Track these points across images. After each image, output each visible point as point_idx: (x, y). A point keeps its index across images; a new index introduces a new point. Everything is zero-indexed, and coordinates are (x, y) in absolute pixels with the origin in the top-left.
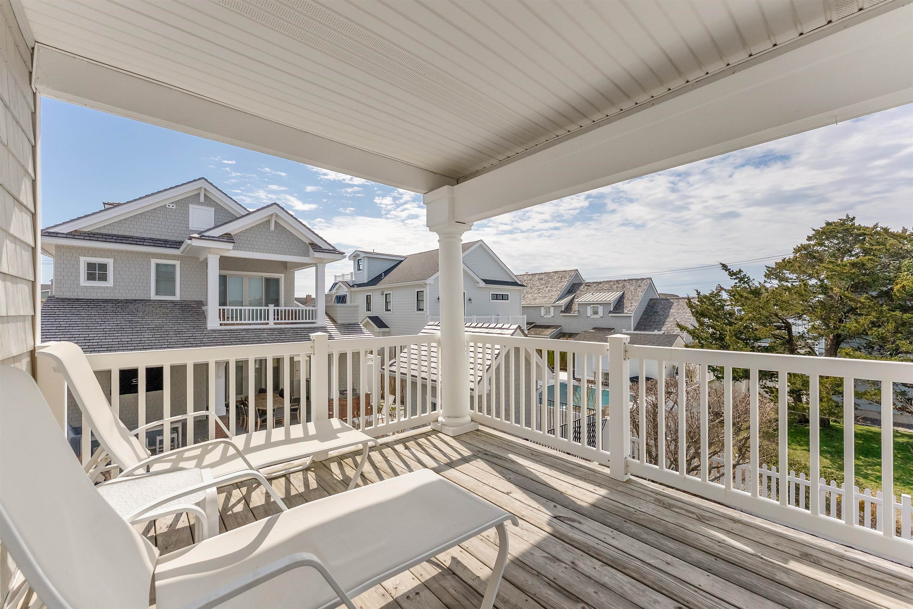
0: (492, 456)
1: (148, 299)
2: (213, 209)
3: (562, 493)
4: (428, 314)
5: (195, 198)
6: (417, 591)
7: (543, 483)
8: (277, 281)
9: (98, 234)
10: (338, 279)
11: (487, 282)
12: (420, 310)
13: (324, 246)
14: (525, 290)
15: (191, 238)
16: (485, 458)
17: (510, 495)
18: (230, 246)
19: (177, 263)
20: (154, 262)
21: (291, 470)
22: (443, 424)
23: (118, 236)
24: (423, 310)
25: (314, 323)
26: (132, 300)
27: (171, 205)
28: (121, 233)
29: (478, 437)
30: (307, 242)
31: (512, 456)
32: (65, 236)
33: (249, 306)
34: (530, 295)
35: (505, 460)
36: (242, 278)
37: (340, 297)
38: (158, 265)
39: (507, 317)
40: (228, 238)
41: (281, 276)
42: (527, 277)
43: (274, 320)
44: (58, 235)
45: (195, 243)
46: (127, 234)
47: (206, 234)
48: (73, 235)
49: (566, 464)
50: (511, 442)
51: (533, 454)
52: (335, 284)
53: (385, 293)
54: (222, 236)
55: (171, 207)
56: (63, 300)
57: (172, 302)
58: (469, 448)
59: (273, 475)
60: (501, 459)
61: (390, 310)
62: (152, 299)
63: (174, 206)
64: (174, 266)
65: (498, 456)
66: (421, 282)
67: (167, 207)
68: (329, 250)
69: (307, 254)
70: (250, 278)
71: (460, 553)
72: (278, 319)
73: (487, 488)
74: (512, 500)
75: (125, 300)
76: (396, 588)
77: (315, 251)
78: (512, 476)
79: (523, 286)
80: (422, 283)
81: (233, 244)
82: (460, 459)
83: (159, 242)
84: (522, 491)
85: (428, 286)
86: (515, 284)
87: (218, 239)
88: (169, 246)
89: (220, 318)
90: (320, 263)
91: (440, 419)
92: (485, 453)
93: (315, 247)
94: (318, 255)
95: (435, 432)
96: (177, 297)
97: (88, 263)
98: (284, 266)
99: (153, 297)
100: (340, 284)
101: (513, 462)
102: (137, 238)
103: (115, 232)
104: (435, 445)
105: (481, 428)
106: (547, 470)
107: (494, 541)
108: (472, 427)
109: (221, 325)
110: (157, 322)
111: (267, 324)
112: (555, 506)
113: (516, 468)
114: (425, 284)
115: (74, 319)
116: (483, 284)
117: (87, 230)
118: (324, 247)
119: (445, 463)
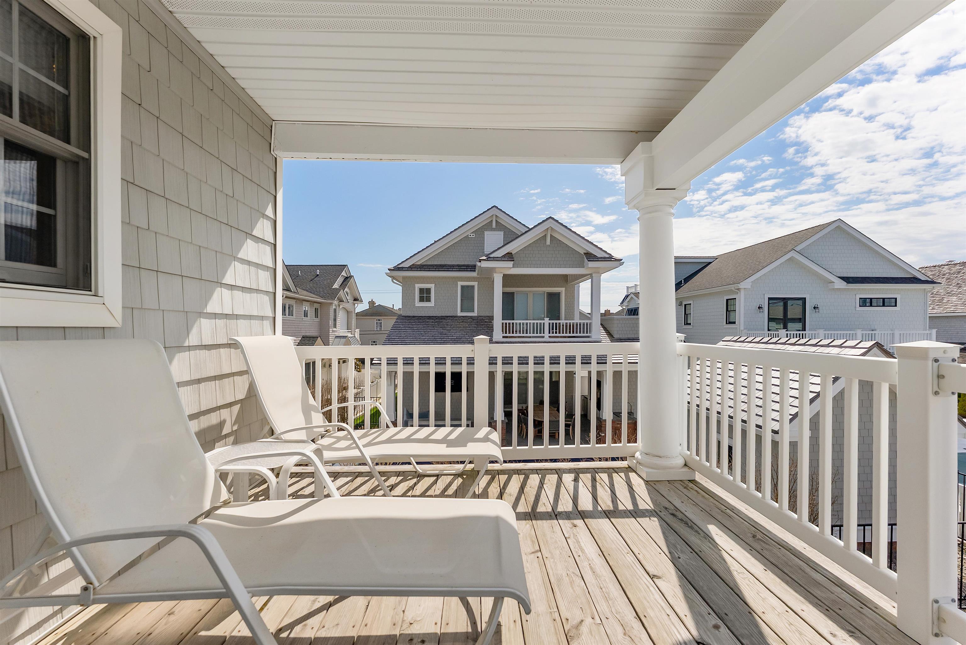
0: (681, 520)
1: (456, 315)
2: (502, 233)
3: (750, 611)
4: (742, 328)
5: (488, 226)
6: (424, 639)
7: (732, 585)
8: (558, 295)
9: (425, 265)
10: (630, 291)
11: (848, 280)
12: (730, 323)
13: (599, 254)
14: (937, 288)
15: (480, 261)
16: (666, 519)
17: (655, 580)
18: (510, 264)
19: (475, 284)
20: (460, 284)
21: (445, 472)
22: (639, 463)
23: (436, 265)
24: (734, 323)
25: (588, 337)
26: (446, 316)
27: (472, 235)
28: (439, 263)
29: (685, 491)
30: (582, 252)
31: (713, 530)
32: (406, 269)
33: (533, 320)
34: (954, 298)
35: (696, 531)
36: (526, 294)
37: (632, 310)
38: (463, 287)
39: (892, 332)
40: (509, 257)
41: (562, 290)
42: (949, 269)
43: (549, 333)
44: (404, 269)
45: (484, 264)
46: (443, 263)
47: (492, 256)
48: (413, 268)
49: (808, 570)
50: (733, 509)
51: (754, 536)
52: (627, 296)
53: (684, 303)
54: (504, 256)
55: (472, 236)
56: (406, 317)
57: (471, 317)
58: (656, 501)
59: (428, 472)
60: (691, 527)
61: (690, 324)
62: (458, 315)
63: (474, 234)
64: (473, 287)
65: (689, 523)
66: (732, 287)
67: (469, 236)
68: (605, 258)
69: (582, 265)
70: (534, 294)
71: (512, 622)
72: (556, 333)
73: (630, 558)
74: (651, 588)
75: (441, 316)
76: (411, 624)
77: (589, 261)
78: (685, 557)
79: (933, 282)
80: (733, 289)
81: (512, 262)
82: (629, 511)
83: (463, 267)
84: (680, 581)
85: (742, 292)
86: (914, 280)
87: (500, 259)
88: (469, 270)
89: (503, 331)
90: (595, 273)
91: (638, 455)
92: (674, 512)
93: (590, 257)
94: (592, 264)
95: (630, 469)
96: (475, 314)
97: (420, 289)
98: (565, 279)
99: (460, 314)
100: (632, 295)
101: (708, 537)
102: (449, 266)
103: (436, 263)
104: (613, 485)
105: (698, 477)
106: (757, 567)
107: (569, 630)
108: (684, 475)
109: (504, 337)
110: (458, 334)
111: (543, 337)
112: (716, 627)
113: (705, 547)
114: (739, 289)
115: (409, 331)
116: (842, 285)
117: (419, 263)
118: (599, 256)
119: (604, 509)
